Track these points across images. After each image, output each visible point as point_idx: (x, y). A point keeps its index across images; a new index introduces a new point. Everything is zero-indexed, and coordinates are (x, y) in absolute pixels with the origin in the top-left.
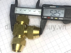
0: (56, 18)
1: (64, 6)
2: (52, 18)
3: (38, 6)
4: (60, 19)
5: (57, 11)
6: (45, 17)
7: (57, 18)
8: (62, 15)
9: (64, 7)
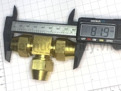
0: (101, 40)
1: (114, 20)
2: (95, 40)
3: (71, 21)
4: (108, 41)
6: (83, 39)
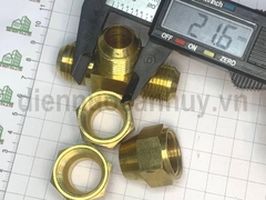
0: (207, 53)
1: (256, 11)
2: (194, 48)
4: (224, 59)
5: (224, 26)
6: (167, 36)
7: (211, 55)
8: (238, 49)
9: (255, 15)
